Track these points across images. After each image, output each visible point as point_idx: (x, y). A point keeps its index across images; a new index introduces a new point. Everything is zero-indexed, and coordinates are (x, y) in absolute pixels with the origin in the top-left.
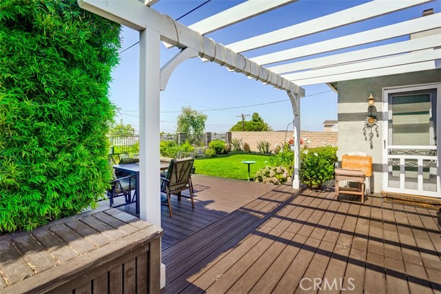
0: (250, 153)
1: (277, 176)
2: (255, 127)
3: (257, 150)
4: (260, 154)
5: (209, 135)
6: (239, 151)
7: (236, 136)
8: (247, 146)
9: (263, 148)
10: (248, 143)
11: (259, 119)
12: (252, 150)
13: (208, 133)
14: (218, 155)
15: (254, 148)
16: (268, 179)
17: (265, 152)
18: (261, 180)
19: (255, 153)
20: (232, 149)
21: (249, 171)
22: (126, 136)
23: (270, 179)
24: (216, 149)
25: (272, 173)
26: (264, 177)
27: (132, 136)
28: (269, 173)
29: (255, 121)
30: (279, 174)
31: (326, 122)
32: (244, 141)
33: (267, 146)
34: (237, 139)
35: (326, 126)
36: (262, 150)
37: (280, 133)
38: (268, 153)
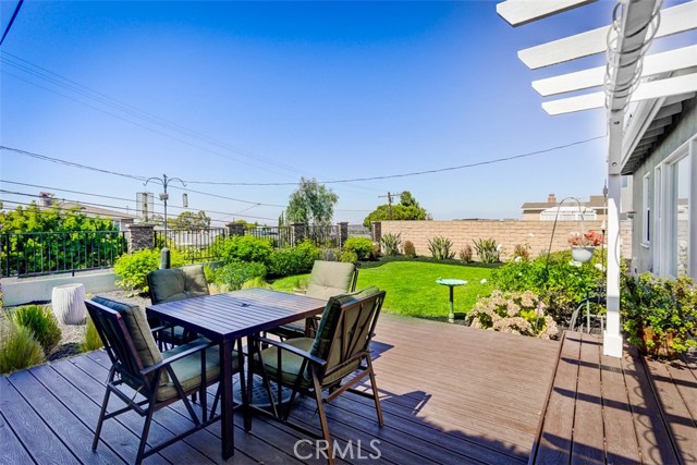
0: (416, 258)
1: (523, 313)
2: (406, 214)
3: (429, 254)
4: (433, 260)
5: (344, 227)
6: (395, 255)
7: (388, 228)
8: (409, 247)
9: (440, 250)
10: (411, 240)
11: (412, 202)
12: (418, 254)
13: (341, 224)
14: (362, 263)
15: (422, 250)
16: (505, 322)
17: (442, 256)
18: (487, 322)
19: (424, 259)
20: (382, 251)
21: (452, 300)
22: (196, 229)
23: (511, 321)
24: (358, 252)
25: (513, 308)
26: (495, 317)
27: (207, 229)
28: (505, 307)
29: (407, 205)
30: (528, 309)
31: (525, 205)
32: (404, 239)
33: (447, 246)
34: (393, 234)
35: (525, 212)
36: (437, 253)
37: (469, 223)
38: (447, 259)
